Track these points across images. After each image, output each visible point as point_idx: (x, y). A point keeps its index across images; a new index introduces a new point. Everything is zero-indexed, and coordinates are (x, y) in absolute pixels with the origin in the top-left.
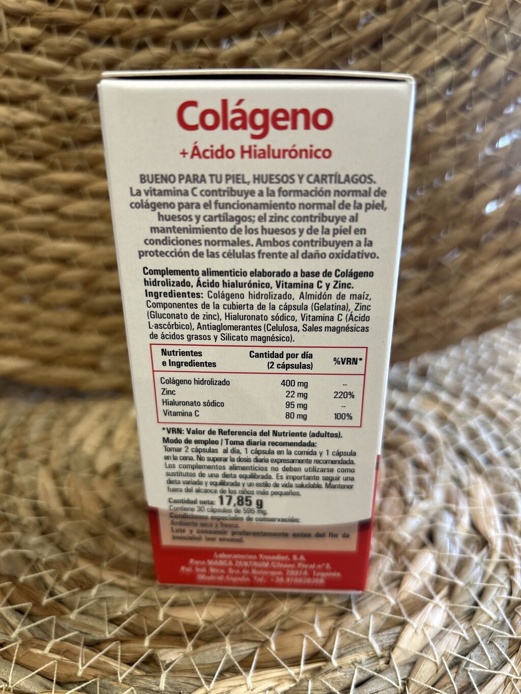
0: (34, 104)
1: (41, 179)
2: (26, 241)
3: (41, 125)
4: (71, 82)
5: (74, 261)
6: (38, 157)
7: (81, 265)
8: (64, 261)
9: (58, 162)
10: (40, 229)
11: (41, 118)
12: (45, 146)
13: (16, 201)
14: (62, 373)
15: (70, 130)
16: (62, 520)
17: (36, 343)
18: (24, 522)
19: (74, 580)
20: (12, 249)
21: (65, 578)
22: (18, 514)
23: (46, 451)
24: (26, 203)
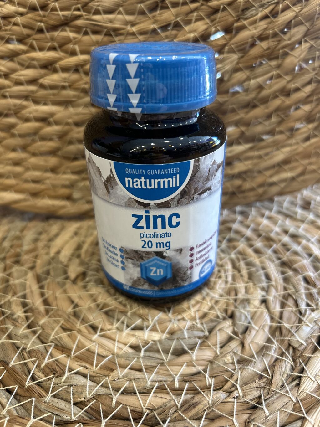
1: (24, 57)
2: (15, 105)
3: (21, 14)
5: (51, 119)
6: (21, 41)
7: (57, 123)
8: (44, 120)
9: (34, 43)
10: (26, 97)
11: (21, 10)
12: (26, 31)
13: (6, 76)
14: (46, 203)
15: (44, 16)
16: (43, 316)
17: (26, 181)
18: (15, 316)
19: (49, 368)
20: (5, 112)
21: (43, 365)
22: (11, 310)
23: (34, 259)
24: (13, 76)
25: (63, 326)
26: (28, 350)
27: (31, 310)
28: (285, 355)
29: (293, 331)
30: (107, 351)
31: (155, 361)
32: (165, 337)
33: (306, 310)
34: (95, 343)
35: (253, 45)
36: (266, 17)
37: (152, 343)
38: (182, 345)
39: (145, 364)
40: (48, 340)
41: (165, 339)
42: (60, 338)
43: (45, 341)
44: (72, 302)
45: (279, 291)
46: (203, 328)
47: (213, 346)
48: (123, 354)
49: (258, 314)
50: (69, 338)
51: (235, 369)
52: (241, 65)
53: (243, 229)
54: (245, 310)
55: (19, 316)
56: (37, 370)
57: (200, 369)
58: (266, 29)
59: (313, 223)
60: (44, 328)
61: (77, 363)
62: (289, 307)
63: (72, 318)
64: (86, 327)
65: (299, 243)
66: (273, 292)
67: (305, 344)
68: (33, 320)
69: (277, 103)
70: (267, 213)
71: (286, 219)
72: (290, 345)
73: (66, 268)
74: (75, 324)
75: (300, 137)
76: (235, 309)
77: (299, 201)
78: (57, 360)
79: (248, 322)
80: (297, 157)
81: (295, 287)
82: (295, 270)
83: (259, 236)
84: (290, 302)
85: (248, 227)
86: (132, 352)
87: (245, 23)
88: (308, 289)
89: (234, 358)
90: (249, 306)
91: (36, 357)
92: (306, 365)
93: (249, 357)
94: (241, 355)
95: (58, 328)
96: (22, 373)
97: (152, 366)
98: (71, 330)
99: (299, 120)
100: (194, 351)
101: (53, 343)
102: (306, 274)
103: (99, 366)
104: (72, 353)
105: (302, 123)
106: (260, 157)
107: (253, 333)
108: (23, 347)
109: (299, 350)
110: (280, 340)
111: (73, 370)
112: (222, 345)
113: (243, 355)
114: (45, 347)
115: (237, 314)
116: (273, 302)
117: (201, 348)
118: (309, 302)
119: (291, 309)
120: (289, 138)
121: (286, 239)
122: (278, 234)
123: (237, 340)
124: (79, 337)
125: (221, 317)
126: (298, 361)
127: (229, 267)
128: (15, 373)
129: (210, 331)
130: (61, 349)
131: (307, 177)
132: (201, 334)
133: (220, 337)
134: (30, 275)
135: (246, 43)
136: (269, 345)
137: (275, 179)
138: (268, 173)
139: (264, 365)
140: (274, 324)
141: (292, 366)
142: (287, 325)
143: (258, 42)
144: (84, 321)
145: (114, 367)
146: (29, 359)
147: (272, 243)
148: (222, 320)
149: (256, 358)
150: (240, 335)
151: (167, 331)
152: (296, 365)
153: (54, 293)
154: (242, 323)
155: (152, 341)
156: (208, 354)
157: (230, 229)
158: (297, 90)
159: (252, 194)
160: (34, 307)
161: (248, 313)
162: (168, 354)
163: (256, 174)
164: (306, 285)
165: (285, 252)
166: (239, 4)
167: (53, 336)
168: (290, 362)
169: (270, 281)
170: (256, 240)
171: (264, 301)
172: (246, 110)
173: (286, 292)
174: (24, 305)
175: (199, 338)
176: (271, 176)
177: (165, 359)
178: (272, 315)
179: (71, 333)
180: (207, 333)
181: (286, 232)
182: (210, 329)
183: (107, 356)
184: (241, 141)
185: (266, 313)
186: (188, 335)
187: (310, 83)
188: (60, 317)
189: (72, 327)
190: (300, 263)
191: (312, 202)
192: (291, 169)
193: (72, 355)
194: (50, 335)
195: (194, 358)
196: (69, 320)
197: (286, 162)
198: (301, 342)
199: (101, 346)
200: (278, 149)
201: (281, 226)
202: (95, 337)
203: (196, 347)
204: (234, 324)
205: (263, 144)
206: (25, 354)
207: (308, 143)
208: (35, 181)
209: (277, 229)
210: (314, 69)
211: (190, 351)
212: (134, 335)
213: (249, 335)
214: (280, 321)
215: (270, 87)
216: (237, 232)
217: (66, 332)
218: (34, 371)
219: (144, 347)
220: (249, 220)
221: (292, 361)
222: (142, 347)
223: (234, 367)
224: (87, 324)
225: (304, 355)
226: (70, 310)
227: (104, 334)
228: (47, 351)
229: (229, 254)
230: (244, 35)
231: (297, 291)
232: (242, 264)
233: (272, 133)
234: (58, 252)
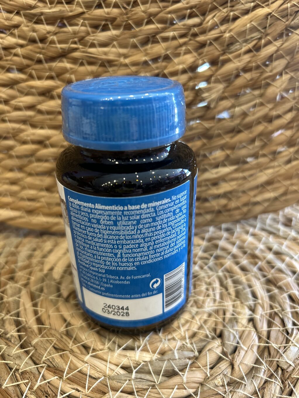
0: (16, 31)
1: (23, 85)
2: (14, 129)
3: (22, 46)
4: (42, 14)
5: (47, 142)
6: (21, 70)
7: (52, 146)
8: (41, 142)
9: (34, 72)
10: (24, 122)
11: (21, 42)
12: (25, 62)
13: (6, 102)
14: (40, 220)
15: (43, 48)
16: (36, 336)
17: (22, 199)
18: (8, 336)
19: (42, 391)
20: (4, 135)
21: (35, 388)
22: (5, 329)
23: (28, 276)
24: (13, 102)
25: (56, 346)
26: (20, 371)
27: (25, 329)
28: (274, 377)
29: (281, 352)
30: (98, 373)
31: (147, 383)
32: (157, 358)
33: (293, 329)
34: (87, 364)
35: (237, 76)
36: (249, 51)
37: (143, 364)
38: (173, 366)
39: (136, 387)
40: (40, 360)
41: (156, 360)
42: (53, 358)
43: (37, 362)
44: (65, 320)
45: (266, 310)
46: (193, 348)
47: (203, 367)
48: (115, 376)
49: (246, 333)
50: (61, 359)
51: (225, 392)
52: (226, 94)
53: (229, 246)
54: (233, 330)
55: (12, 336)
56: (29, 392)
57: (191, 391)
58: (249, 62)
59: (294, 240)
60: (36, 348)
61: (69, 386)
62: (276, 326)
63: (64, 337)
64: (78, 347)
65: (283, 261)
66: (260, 310)
67: (293, 365)
68: (26, 339)
69: (260, 128)
70: (251, 230)
71: (269, 236)
72: (278, 366)
73: (60, 286)
74: (67, 344)
75: (282, 159)
76: (224, 328)
77: (281, 218)
78: (49, 382)
79: (236, 341)
80: (279, 179)
81: (281, 306)
82: (280, 288)
83: (245, 253)
84: (277, 321)
85: (233, 244)
86: (124, 374)
87: (230, 56)
88: (294, 308)
89: (225, 380)
90: (237, 324)
91: (28, 379)
92: (294, 386)
93: (239, 379)
94: (231, 377)
95: (50, 348)
96: (15, 395)
97: (143, 388)
98: (64, 350)
99: (281, 144)
100: (185, 372)
101: (46, 364)
102: (291, 292)
103: (91, 388)
104: (65, 375)
105: (283, 146)
106: (244, 178)
107: (242, 353)
108: (16, 368)
109: (287, 372)
110: (269, 360)
111: (65, 393)
112: (211, 366)
113: (233, 377)
114: (37, 368)
115: (226, 333)
116: (260, 321)
117: (191, 369)
118: (296, 322)
119: (278, 328)
120: (272, 161)
121: (270, 256)
122: (262, 251)
123: (227, 360)
124: (71, 357)
125: (210, 337)
126: (287, 382)
127: (217, 285)
128: (8, 395)
129: (200, 352)
130: (54, 370)
131: (289, 197)
132: (191, 355)
133: (209, 358)
134: (24, 292)
135: (232, 74)
136: (258, 366)
137: (259, 199)
138: (252, 193)
139: (254, 388)
140: (262, 344)
141: (281, 388)
142: (274, 345)
143: (242, 74)
144: (76, 341)
145: (106, 391)
146: (22, 380)
147: (257, 260)
148: (211, 340)
149: (246, 381)
150: (229, 356)
151: (158, 351)
152: (285, 387)
153: (47, 311)
154: (231, 343)
155: (143, 361)
156: (198, 376)
157: (216, 246)
158: (279, 117)
159: (237, 212)
160: (27, 326)
161: (236, 332)
162: (159, 375)
163: (240, 194)
164: (291, 304)
165: (270, 269)
166: (224, 39)
167: (46, 357)
168: (280, 385)
169: (256, 300)
170: (242, 258)
171: (251, 320)
172: (231, 135)
173: (272, 311)
174: (18, 323)
175: (189, 358)
176: (255, 196)
177: (156, 381)
178: (260, 335)
179: (63, 354)
180: (197, 353)
181: (270, 249)
182: (200, 349)
183: (99, 378)
184: (226, 163)
185: (254, 333)
186: (178, 356)
187: (290, 110)
188: (53, 337)
189: (64, 347)
190: (284, 281)
191: (293, 219)
192: (274, 190)
193: (65, 378)
194: (43, 355)
195: (185, 380)
196: (62, 339)
197: (269, 183)
198: (289, 364)
199: (94, 367)
200: (261, 171)
201: (265, 243)
202: (87, 358)
203: (187, 368)
204: (223, 344)
205: (247, 166)
206: (18, 375)
207: (289, 166)
208: (30, 200)
209: (261, 246)
210: (294, 98)
211: (180, 373)
212: (125, 356)
213: (238, 356)
214: (268, 341)
215: (254, 114)
216: (224, 249)
217: (58, 353)
218: (26, 394)
219: (135, 368)
220: (234, 237)
221: (281, 382)
222: (133, 369)
223: (224, 390)
224: (79, 344)
225: (292, 376)
226: (63, 329)
227: (96, 354)
228: (40, 373)
229: (217, 272)
230: (229, 67)
231: (283, 310)
232: (229, 282)
233: (256, 156)
234: (52, 269)
